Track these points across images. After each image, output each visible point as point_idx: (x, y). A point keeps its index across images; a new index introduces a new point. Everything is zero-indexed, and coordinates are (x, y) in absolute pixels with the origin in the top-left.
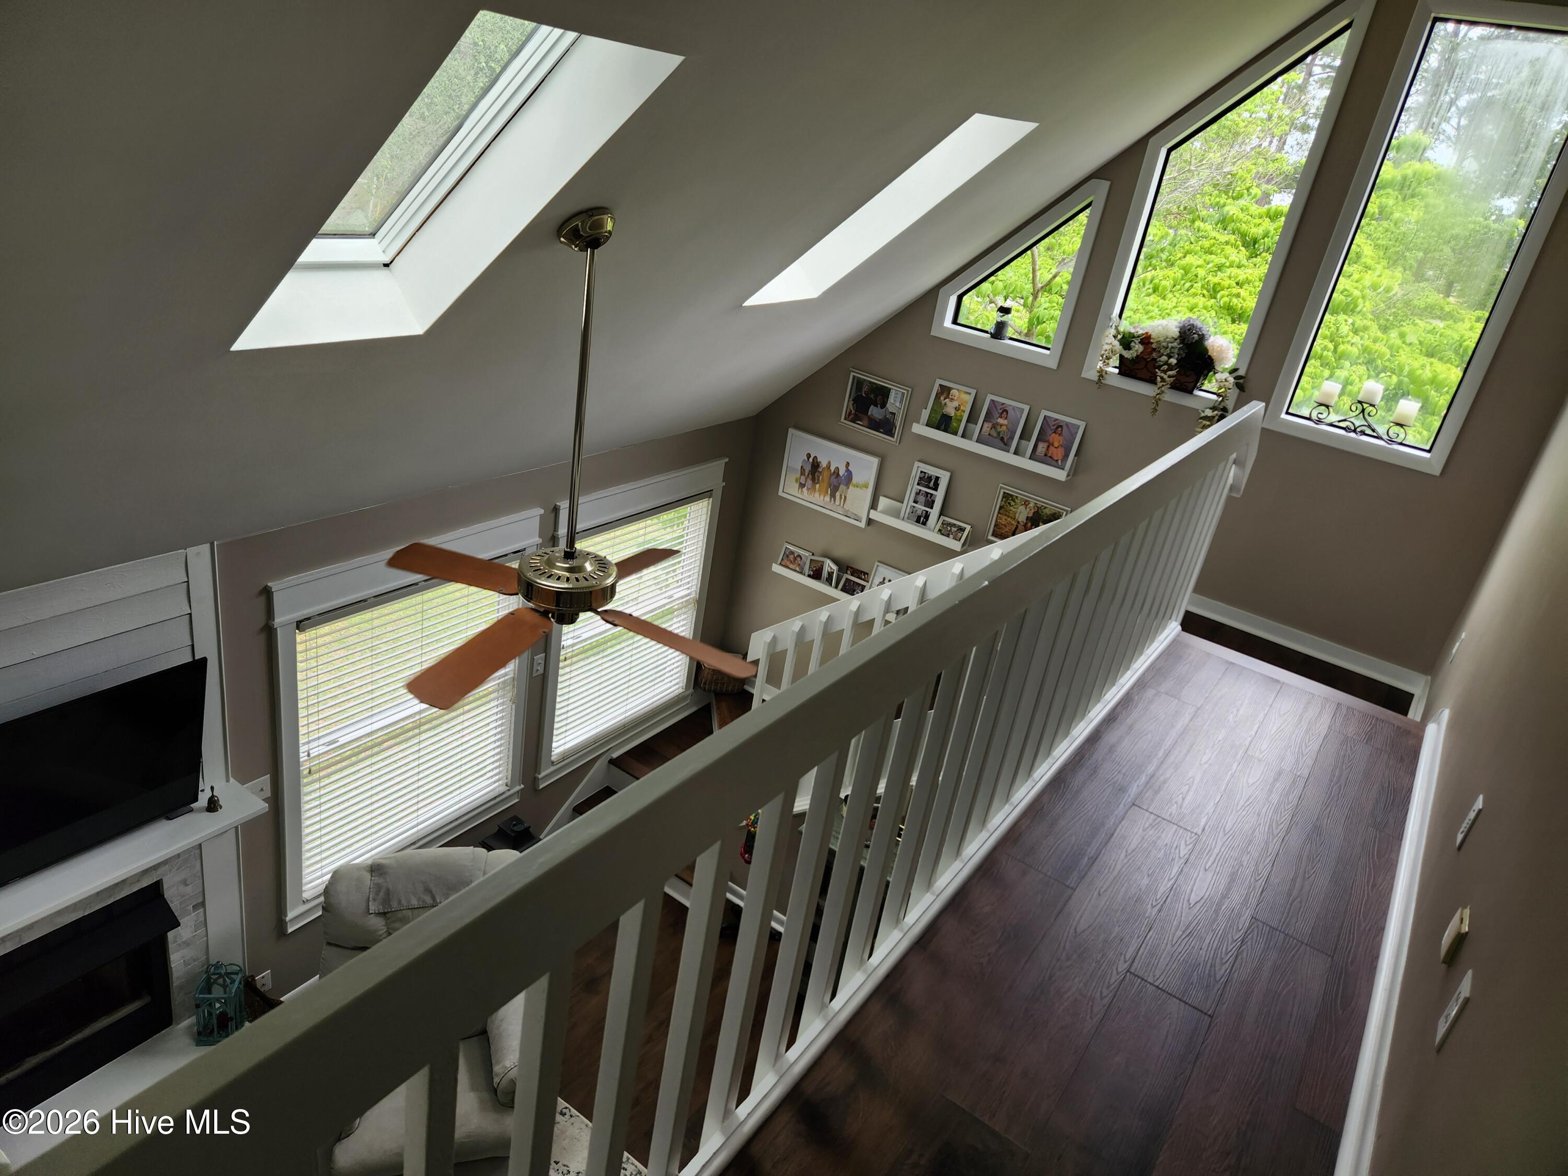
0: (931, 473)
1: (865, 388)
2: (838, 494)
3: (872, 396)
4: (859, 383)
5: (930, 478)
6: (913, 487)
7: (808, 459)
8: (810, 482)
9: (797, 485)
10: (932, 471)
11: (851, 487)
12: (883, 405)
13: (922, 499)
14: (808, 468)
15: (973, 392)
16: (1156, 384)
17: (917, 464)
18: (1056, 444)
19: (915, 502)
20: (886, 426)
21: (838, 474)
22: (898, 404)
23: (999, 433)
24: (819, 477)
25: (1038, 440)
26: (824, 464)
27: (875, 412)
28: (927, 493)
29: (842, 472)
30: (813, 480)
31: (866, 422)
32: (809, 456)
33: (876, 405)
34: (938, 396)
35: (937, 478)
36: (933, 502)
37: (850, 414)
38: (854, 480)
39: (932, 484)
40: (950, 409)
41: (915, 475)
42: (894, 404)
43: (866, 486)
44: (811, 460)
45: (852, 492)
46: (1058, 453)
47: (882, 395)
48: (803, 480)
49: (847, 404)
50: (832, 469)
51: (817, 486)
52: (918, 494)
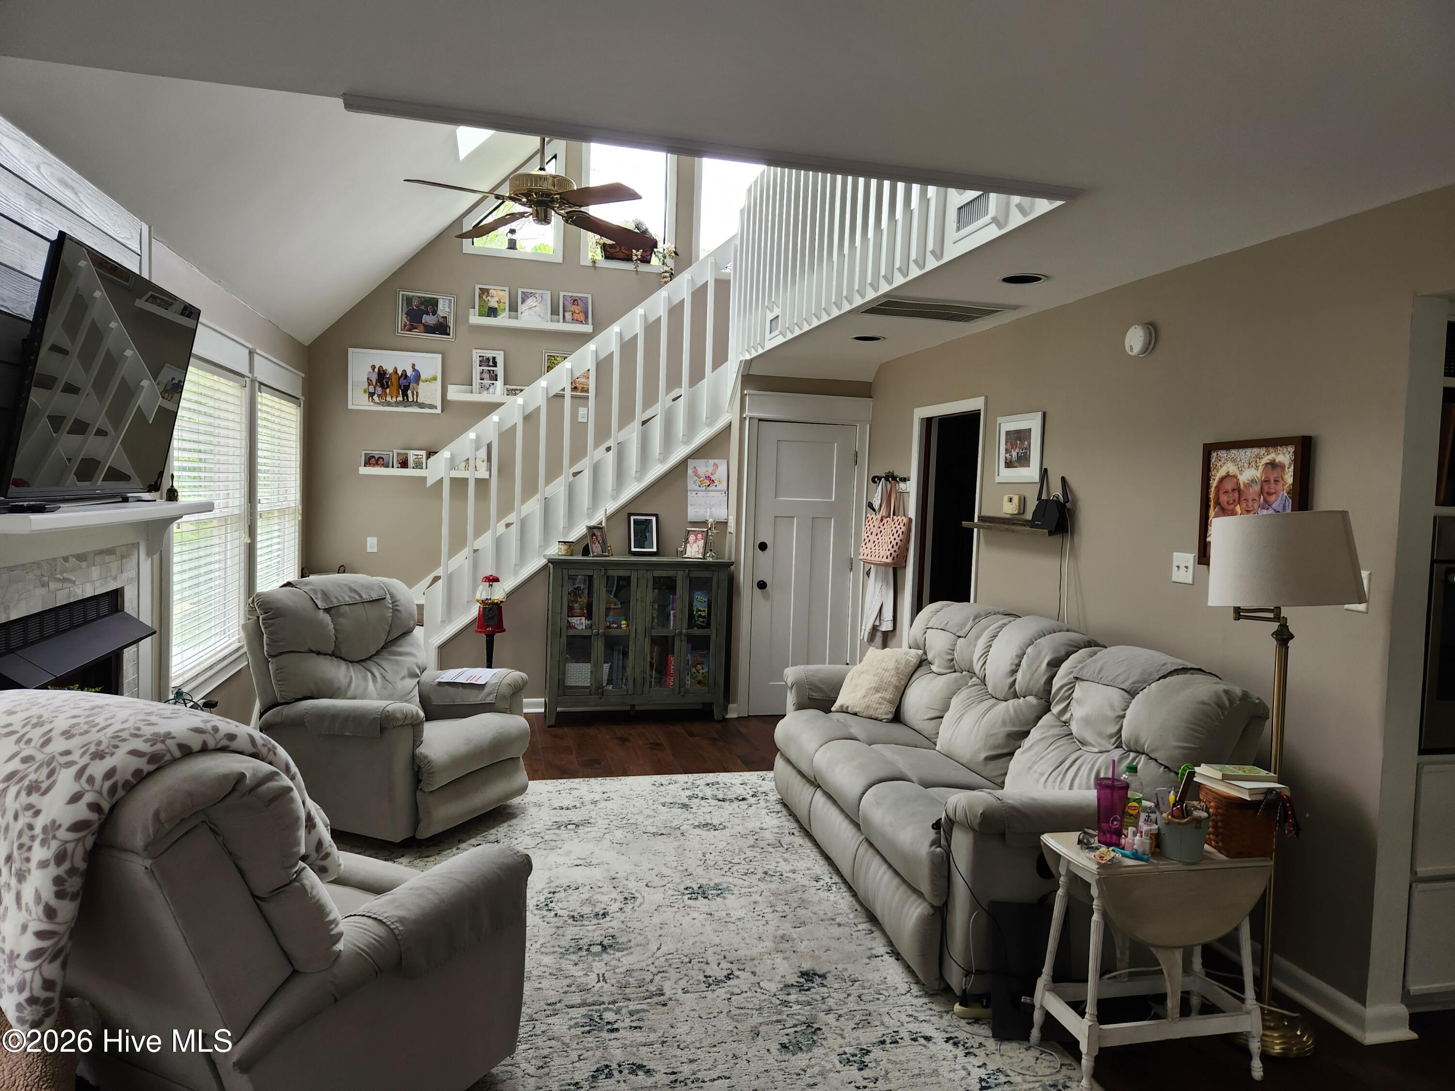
0: (488, 355)
1: (415, 303)
2: (409, 393)
3: (423, 307)
4: (409, 300)
5: (488, 359)
6: (477, 370)
7: (374, 370)
8: (379, 390)
9: (367, 395)
10: (489, 354)
11: (420, 383)
12: (435, 313)
13: (486, 376)
14: (374, 378)
15: (507, 289)
16: (632, 261)
17: (474, 351)
18: (577, 311)
19: (482, 379)
20: (442, 328)
21: (406, 375)
22: (447, 309)
23: (535, 312)
24: (387, 383)
25: (564, 311)
26: (390, 370)
27: (428, 319)
28: (489, 371)
29: (410, 373)
30: (382, 386)
31: (422, 328)
32: (373, 367)
33: (428, 314)
34: (480, 296)
35: (494, 358)
36: (496, 375)
37: (405, 326)
38: (423, 377)
39: (491, 363)
40: (493, 303)
41: (476, 360)
42: (443, 308)
43: (435, 379)
44: (376, 370)
45: (422, 388)
46: (581, 317)
47: (431, 305)
48: (371, 389)
49: (402, 318)
50: (400, 373)
51: (388, 390)
52: (482, 373)
